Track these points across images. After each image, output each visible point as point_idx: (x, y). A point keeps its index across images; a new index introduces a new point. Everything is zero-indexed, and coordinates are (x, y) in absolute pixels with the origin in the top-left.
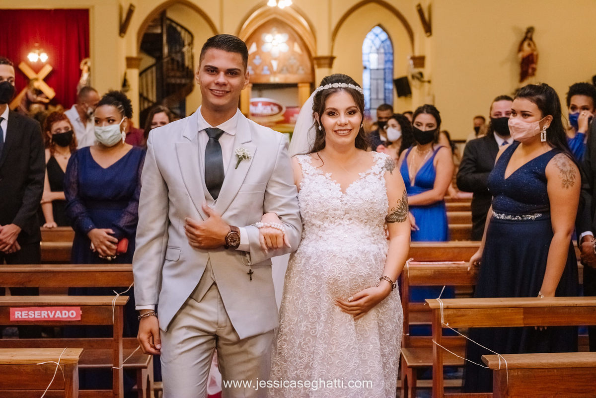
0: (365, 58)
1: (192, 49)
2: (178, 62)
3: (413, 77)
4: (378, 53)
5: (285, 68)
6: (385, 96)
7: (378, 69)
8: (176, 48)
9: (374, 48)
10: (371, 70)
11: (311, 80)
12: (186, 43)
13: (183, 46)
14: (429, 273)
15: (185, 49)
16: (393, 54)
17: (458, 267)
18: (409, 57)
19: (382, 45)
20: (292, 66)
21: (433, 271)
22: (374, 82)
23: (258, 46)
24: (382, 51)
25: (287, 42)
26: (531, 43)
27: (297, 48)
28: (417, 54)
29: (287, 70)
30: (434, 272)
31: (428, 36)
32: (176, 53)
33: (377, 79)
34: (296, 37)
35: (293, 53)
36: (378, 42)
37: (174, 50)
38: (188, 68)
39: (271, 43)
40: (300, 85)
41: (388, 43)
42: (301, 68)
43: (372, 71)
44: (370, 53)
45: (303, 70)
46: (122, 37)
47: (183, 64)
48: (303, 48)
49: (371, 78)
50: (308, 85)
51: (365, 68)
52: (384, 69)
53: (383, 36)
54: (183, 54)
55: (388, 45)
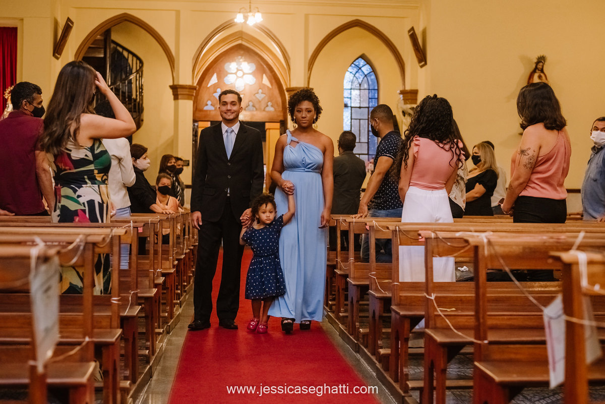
0: (346, 94)
1: (141, 76)
2: (124, 93)
3: (404, 113)
4: (360, 89)
5: (251, 104)
6: (368, 139)
7: (360, 107)
8: (121, 75)
9: (356, 85)
10: (351, 107)
11: (281, 118)
12: (134, 70)
13: (131, 73)
14: (517, 250)
15: (132, 77)
16: (378, 90)
17: (558, 242)
18: (399, 92)
19: (365, 78)
20: (260, 102)
21: (521, 247)
22: (356, 123)
23: (219, 78)
24: (366, 86)
25: (253, 74)
26: (542, 74)
27: (266, 81)
28: (408, 88)
29: (253, 106)
30: (524, 248)
31: (422, 67)
32: (123, 81)
33: (360, 119)
34: (264, 67)
35: (262, 86)
36: (360, 76)
37: (119, 78)
38: (135, 100)
39: (236, 73)
40: (267, 125)
41: (373, 77)
42: (270, 104)
43: (353, 108)
44: (351, 89)
45: (272, 106)
46: (57, 58)
47: (130, 96)
48: (273, 81)
49: (351, 119)
50: (278, 125)
51: (346, 106)
52: (368, 108)
53: (366, 69)
54: (130, 82)
55: (371, 80)
